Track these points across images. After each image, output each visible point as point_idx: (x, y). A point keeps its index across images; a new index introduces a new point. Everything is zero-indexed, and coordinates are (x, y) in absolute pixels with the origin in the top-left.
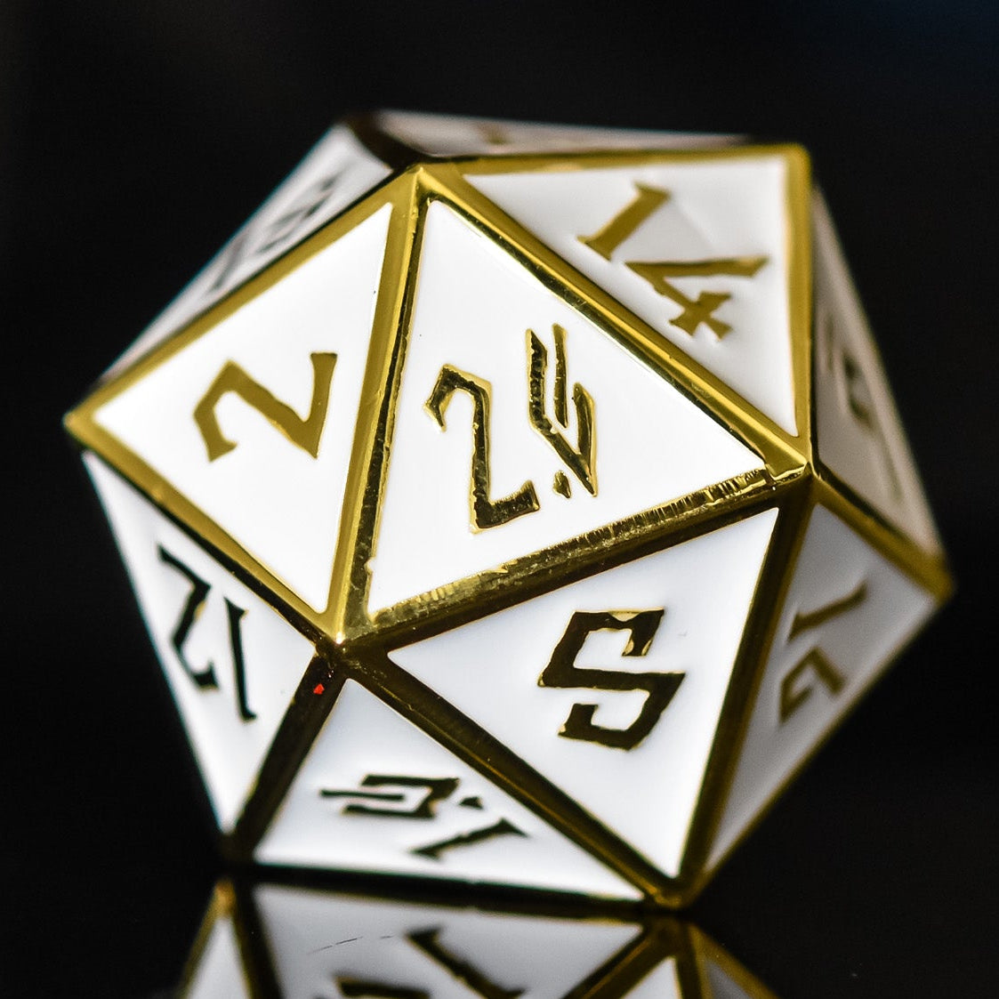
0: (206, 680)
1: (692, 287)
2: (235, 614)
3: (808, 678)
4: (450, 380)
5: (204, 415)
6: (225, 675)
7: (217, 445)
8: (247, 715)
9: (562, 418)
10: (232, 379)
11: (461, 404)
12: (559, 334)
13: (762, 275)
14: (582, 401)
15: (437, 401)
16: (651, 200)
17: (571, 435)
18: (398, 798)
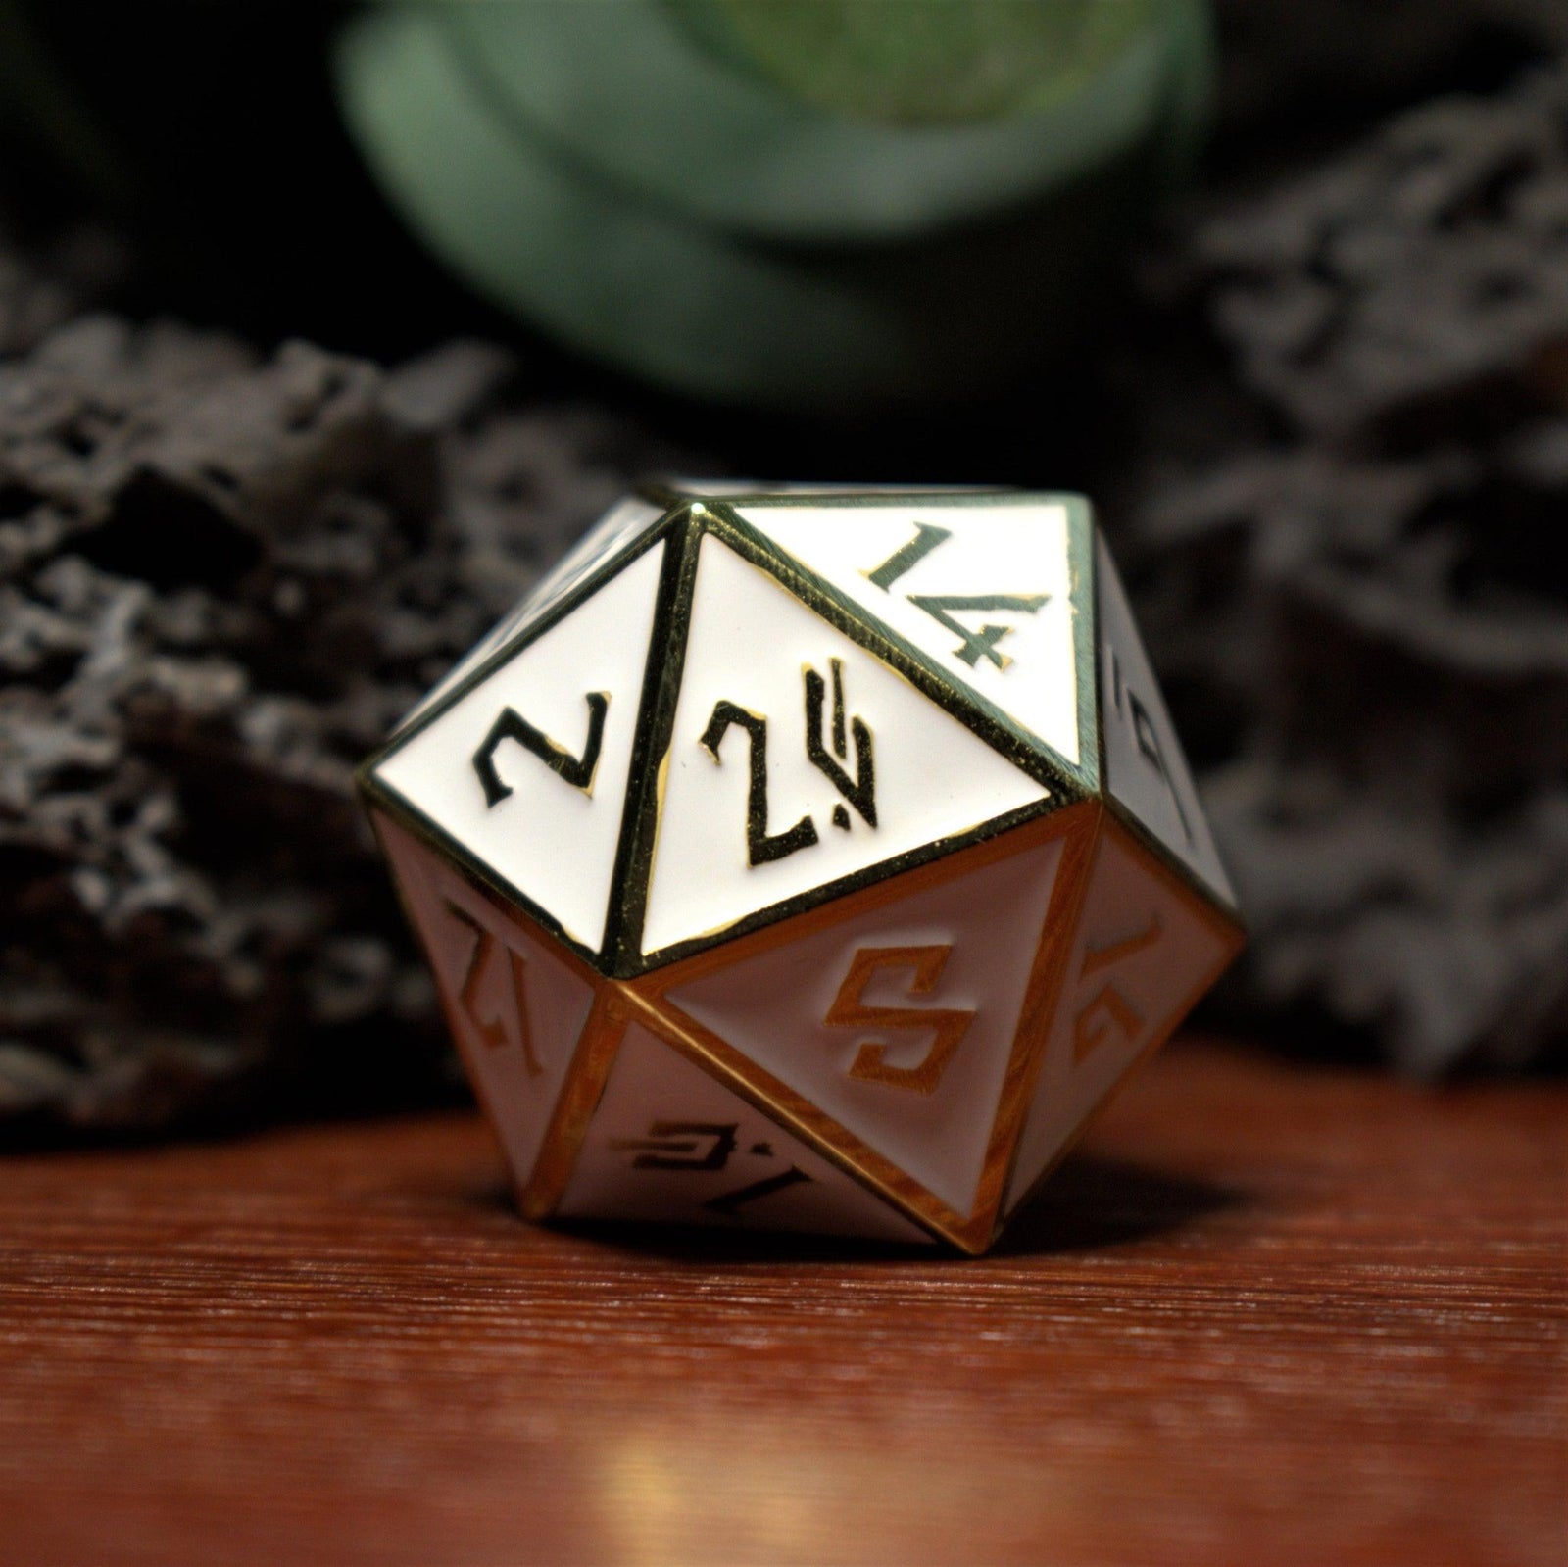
0: (495, 1036)
1: (974, 622)
2: (517, 964)
3: (1102, 1014)
4: (726, 715)
5: (483, 764)
6: (512, 1027)
7: (496, 791)
8: (534, 1069)
9: (841, 749)
10: (511, 726)
11: (737, 741)
12: (836, 667)
13: (1044, 612)
14: (863, 735)
15: (713, 738)
16: (930, 539)
17: (850, 769)
18: (688, 1147)
